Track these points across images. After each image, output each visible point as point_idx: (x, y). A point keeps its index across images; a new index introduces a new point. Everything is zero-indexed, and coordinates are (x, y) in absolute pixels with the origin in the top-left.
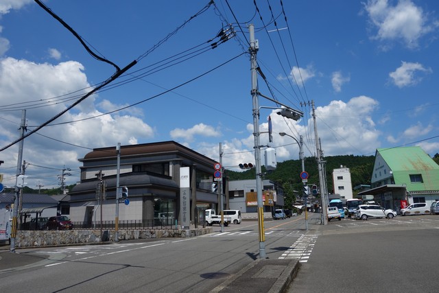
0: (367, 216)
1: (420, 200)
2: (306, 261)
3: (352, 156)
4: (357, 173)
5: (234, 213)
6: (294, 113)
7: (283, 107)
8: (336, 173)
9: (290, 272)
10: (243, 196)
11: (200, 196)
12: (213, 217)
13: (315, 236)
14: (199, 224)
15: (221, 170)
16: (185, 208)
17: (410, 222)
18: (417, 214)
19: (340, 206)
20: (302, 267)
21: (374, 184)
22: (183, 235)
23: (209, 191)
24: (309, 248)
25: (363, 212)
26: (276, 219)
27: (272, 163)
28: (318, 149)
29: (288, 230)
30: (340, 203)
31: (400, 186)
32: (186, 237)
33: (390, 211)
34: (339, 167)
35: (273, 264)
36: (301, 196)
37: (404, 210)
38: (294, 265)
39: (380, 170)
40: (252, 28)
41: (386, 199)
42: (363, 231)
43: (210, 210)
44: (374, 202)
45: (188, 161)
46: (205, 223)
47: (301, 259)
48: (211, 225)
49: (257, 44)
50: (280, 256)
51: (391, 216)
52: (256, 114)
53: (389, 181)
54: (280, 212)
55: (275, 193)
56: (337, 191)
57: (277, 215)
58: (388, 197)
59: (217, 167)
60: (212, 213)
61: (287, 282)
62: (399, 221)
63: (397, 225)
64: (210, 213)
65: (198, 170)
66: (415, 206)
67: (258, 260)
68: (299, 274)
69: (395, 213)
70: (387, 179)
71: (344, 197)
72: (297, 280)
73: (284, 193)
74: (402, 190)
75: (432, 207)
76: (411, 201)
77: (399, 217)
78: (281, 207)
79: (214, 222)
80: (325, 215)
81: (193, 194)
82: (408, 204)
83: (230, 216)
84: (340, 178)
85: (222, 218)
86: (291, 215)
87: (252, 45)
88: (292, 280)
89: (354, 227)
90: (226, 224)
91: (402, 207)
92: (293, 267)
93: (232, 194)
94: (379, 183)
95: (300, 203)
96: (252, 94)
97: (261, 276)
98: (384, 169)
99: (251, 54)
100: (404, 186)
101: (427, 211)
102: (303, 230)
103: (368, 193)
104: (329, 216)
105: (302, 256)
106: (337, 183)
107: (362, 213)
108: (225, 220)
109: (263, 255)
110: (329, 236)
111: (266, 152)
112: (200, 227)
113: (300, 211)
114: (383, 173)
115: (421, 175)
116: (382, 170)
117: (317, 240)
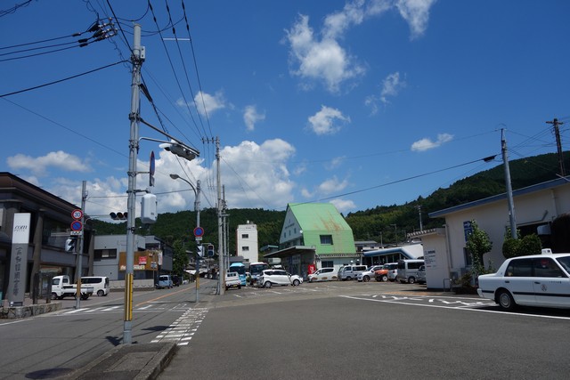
0: (272, 283)
1: (328, 264)
2: (186, 343)
3: (262, 210)
4: (266, 231)
5: (99, 281)
6: (187, 151)
7: (173, 141)
8: (241, 229)
9: (160, 360)
10: (115, 257)
11: (47, 256)
12: (65, 287)
13: (205, 310)
14: (41, 298)
15: (83, 219)
16: (17, 275)
17: (315, 289)
18: (324, 280)
19: (241, 271)
20: (179, 353)
21: (283, 244)
22: (11, 315)
23: (62, 250)
24: (194, 326)
25: (267, 278)
26: (160, 288)
27: (151, 214)
28: (219, 199)
29: (173, 302)
30: (243, 267)
31: (310, 248)
32: (16, 317)
33: (296, 277)
34: (245, 223)
35: (140, 351)
36: (195, 258)
37: (312, 276)
38: (168, 351)
39: (290, 228)
40: (138, 30)
41: (294, 262)
42: (263, 301)
43: (61, 277)
44: (280, 266)
45: (32, 205)
46: (51, 296)
47: (180, 342)
48: (61, 298)
49: (143, 53)
50: (154, 338)
51: (296, 283)
52: (134, 147)
53: (299, 242)
54: (166, 279)
55: (161, 254)
56: (240, 252)
57: (162, 283)
58: (296, 261)
59: (77, 215)
60: (65, 281)
61: (153, 374)
62: (304, 289)
63: (302, 294)
64: (61, 280)
65: (46, 218)
66: (323, 271)
67: (120, 346)
68: (174, 362)
69: (301, 279)
70: (297, 239)
71: (247, 260)
72: (169, 369)
73: (173, 254)
74: (311, 252)
75: (339, 272)
76: (319, 266)
77: (305, 284)
78: (167, 272)
79: (66, 295)
80: (222, 282)
81: (36, 253)
82: (315, 269)
83: (92, 285)
84: (245, 236)
85: (79, 288)
86: (181, 283)
87: (136, 53)
88: (162, 371)
89: (255, 296)
90: (85, 297)
91: (309, 273)
92: (166, 353)
93: (98, 255)
94: (288, 244)
95: (194, 267)
96: (130, 118)
97: (117, 370)
98: (294, 227)
99: (134, 65)
100: (314, 248)
101: (334, 277)
102: (192, 303)
103: (275, 256)
104: (227, 283)
105: (184, 337)
106: (241, 242)
107: (265, 280)
108: (83, 291)
109: (128, 339)
110: (222, 309)
111: (143, 199)
112: (42, 302)
113: (194, 277)
114: (293, 231)
115: (331, 236)
116: (292, 229)
117: (207, 314)
